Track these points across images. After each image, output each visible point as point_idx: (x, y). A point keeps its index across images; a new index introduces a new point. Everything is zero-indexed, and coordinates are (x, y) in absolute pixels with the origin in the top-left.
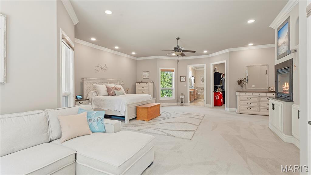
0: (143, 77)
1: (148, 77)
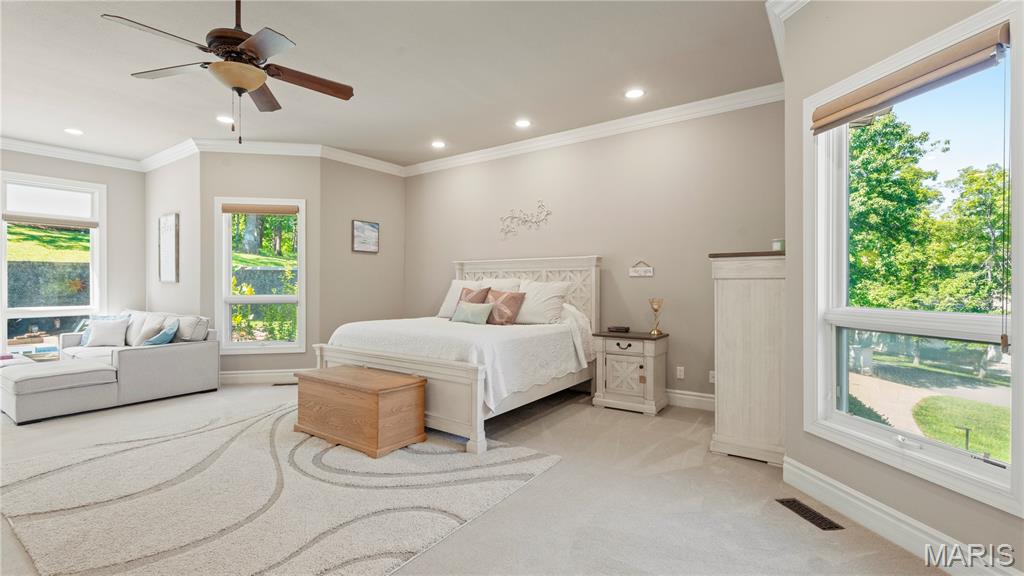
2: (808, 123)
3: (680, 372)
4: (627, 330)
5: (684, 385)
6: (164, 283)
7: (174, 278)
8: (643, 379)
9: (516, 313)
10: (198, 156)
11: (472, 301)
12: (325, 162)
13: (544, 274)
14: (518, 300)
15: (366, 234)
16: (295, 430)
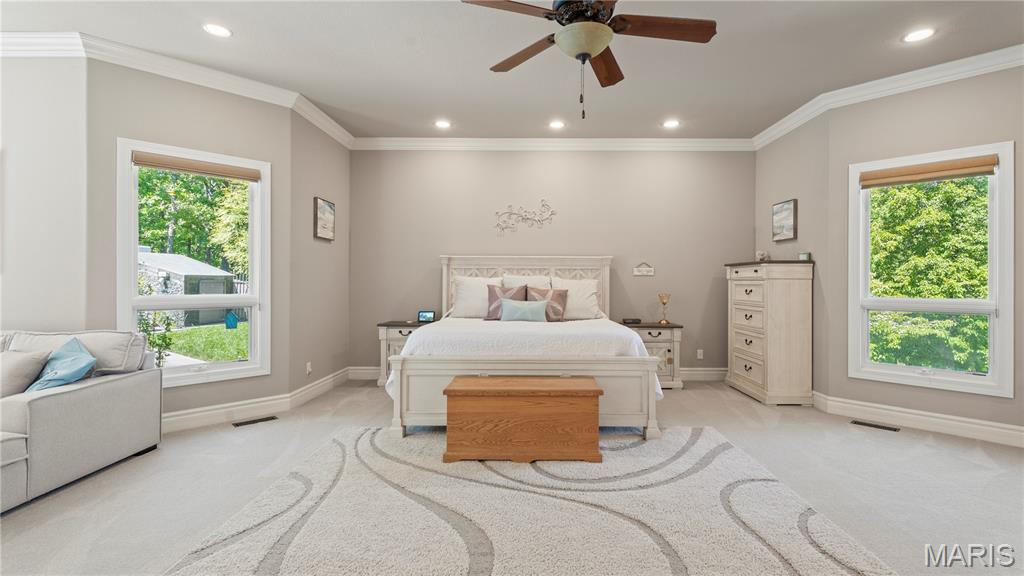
0: (774, 235)
1: (791, 235)
2: (855, 182)
4: (639, 322)
8: (670, 361)
9: (565, 310)
14: (562, 296)
15: (326, 216)
16: (447, 459)
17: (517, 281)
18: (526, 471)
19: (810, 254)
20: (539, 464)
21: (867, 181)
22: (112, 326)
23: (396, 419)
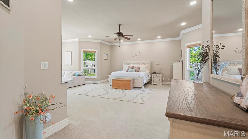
1: (181, 57)
2: (186, 47)
3: (164, 79)
4: (155, 73)
5: (164, 81)
6: (66, 65)
7: (71, 64)
8: (160, 80)
9: (139, 70)
10: (78, 41)
11: (131, 68)
12: (101, 43)
13: (141, 64)
14: (139, 68)
15: (106, 56)
16: (112, 88)
17: (132, 65)
18: (120, 90)
19: (182, 60)
20: (123, 90)
21: (188, 47)
22: (81, 70)
23: (109, 84)
